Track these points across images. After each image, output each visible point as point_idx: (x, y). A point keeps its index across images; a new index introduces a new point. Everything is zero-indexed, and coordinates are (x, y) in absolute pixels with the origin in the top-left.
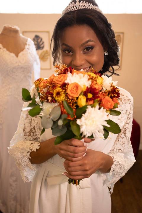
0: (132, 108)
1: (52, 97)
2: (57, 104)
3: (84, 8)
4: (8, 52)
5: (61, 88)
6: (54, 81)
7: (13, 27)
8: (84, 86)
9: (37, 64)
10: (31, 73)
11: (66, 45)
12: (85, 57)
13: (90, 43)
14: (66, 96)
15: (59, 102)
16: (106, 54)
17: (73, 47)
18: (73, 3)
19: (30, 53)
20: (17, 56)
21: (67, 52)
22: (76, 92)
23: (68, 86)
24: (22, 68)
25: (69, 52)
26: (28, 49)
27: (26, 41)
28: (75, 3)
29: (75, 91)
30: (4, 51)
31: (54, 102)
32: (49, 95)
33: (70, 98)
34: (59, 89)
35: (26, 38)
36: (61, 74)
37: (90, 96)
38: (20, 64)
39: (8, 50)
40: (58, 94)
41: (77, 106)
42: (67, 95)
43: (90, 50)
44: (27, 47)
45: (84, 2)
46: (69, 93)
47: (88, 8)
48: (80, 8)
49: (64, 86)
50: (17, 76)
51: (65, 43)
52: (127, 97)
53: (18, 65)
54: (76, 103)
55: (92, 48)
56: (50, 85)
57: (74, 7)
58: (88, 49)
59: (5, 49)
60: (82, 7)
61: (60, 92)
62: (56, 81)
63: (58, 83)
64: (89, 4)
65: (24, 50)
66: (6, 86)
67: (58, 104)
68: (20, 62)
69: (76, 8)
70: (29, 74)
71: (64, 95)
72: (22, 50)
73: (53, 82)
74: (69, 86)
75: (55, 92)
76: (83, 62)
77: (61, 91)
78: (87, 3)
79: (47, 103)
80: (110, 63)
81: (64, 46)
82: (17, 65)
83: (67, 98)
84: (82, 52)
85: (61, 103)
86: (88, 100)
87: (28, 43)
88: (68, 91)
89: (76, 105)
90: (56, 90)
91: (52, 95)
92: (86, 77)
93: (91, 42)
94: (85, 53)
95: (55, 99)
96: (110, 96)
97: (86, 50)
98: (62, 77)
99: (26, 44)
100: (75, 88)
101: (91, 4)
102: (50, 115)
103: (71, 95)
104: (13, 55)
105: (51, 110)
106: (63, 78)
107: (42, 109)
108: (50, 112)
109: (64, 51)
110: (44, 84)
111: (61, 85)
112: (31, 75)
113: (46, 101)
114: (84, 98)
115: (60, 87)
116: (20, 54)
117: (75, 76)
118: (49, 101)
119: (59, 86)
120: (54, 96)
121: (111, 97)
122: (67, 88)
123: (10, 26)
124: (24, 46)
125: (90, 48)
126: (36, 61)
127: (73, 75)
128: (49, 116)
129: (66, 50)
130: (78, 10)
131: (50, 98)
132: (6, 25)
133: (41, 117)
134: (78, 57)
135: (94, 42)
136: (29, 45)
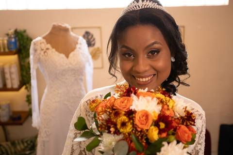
0: (205, 125)
1: (116, 128)
2: (121, 137)
3: (148, 7)
4: (57, 53)
5: (127, 117)
6: (116, 107)
7: (63, 26)
8: (154, 112)
9: (90, 65)
10: (83, 75)
11: (127, 47)
12: (149, 62)
13: (156, 46)
14: (133, 127)
15: (124, 134)
16: (173, 60)
17: (135, 50)
18: (135, 2)
19: (81, 53)
20: (67, 56)
21: (127, 56)
22: (147, 122)
23: (135, 114)
24: (73, 70)
25: (130, 55)
26: (79, 48)
27: (78, 40)
28: (138, 3)
29: (145, 121)
30: (52, 52)
31: (117, 135)
32: (112, 126)
33: (139, 130)
34: (124, 118)
35: (77, 36)
36: (124, 97)
37: (162, 125)
38: (70, 66)
39: (57, 50)
40: (124, 124)
41: (147, 139)
42: (135, 126)
43: (156, 53)
44: (78, 46)
45: (148, 1)
46: (137, 124)
47: (153, 7)
48: (143, 7)
49: (130, 114)
50: (67, 79)
51: (126, 45)
52: (197, 111)
53: (69, 67)
54: (146, 135)
55: (158, 51)
56: (111, 111)
57: (136, 6)
58: (153, 53)
59: (54, 50)
60: (146, 6)
61: (126, 122)
62: (118, 107)
63: (121, 109)
64: (154, 3)
65: (76, 50)
66: (54, 91)
67: (123, 136)
68: (70, 63)
69: (139, 7)
70: (80, 77)
71: (131, 126)
72: (73, 49)
73: (114, 108)
74: (137, 114)
75: (119, 122)
76: (147, 68)
77: (127, 120)
78: (152, 2)
79: (109, 135)
80: (178, 71)
81: (124, 49)
82: (67, 67)
83: (135, 129)
84: (146, 56)
85: (128, 136)
86: (161, 132)
87: (79, 42)
88: (137, 122)
89: (145, 138)
90: (120, 119)
91: (115, 125)
92: (155, 101)
93: (158, 44)
94: (149, 57)
95: (119, 131)
96: (185, 124)
97: (150, 54)
98: (126, 101)
99: (77, 43)
100: (144, 118)
101: (156, 4)
102: (113, 151)
103: (140, 126)
104: (63, 56)
105: (114, 143)
106: (127, 103)
107: (100, 140)
108: (114, 146)
109: (124, 54)
110: (102, 109)
111: (125, 112)
112: (83, 78)
113: (107, 131)
114: (156, 130)
115: (125, 115)
116: (71, 55)
117: (141, 100)
118: (112, 132)
119: (123, 113)
120: (119, 126)
121: (187, 126)
122: (135, 117)
123: (60, 24)
124: (75, 45)
125: (155, 51)
126: (88, 61)
127: (139, 98)
128: (112, 153)
129: (126, 54)
130: (141, 9)
131: (112, 129)
132: (55, 23)
133: (102, 152)
134: (141, 61)
135: (161, 44)
136: (80, 44)
